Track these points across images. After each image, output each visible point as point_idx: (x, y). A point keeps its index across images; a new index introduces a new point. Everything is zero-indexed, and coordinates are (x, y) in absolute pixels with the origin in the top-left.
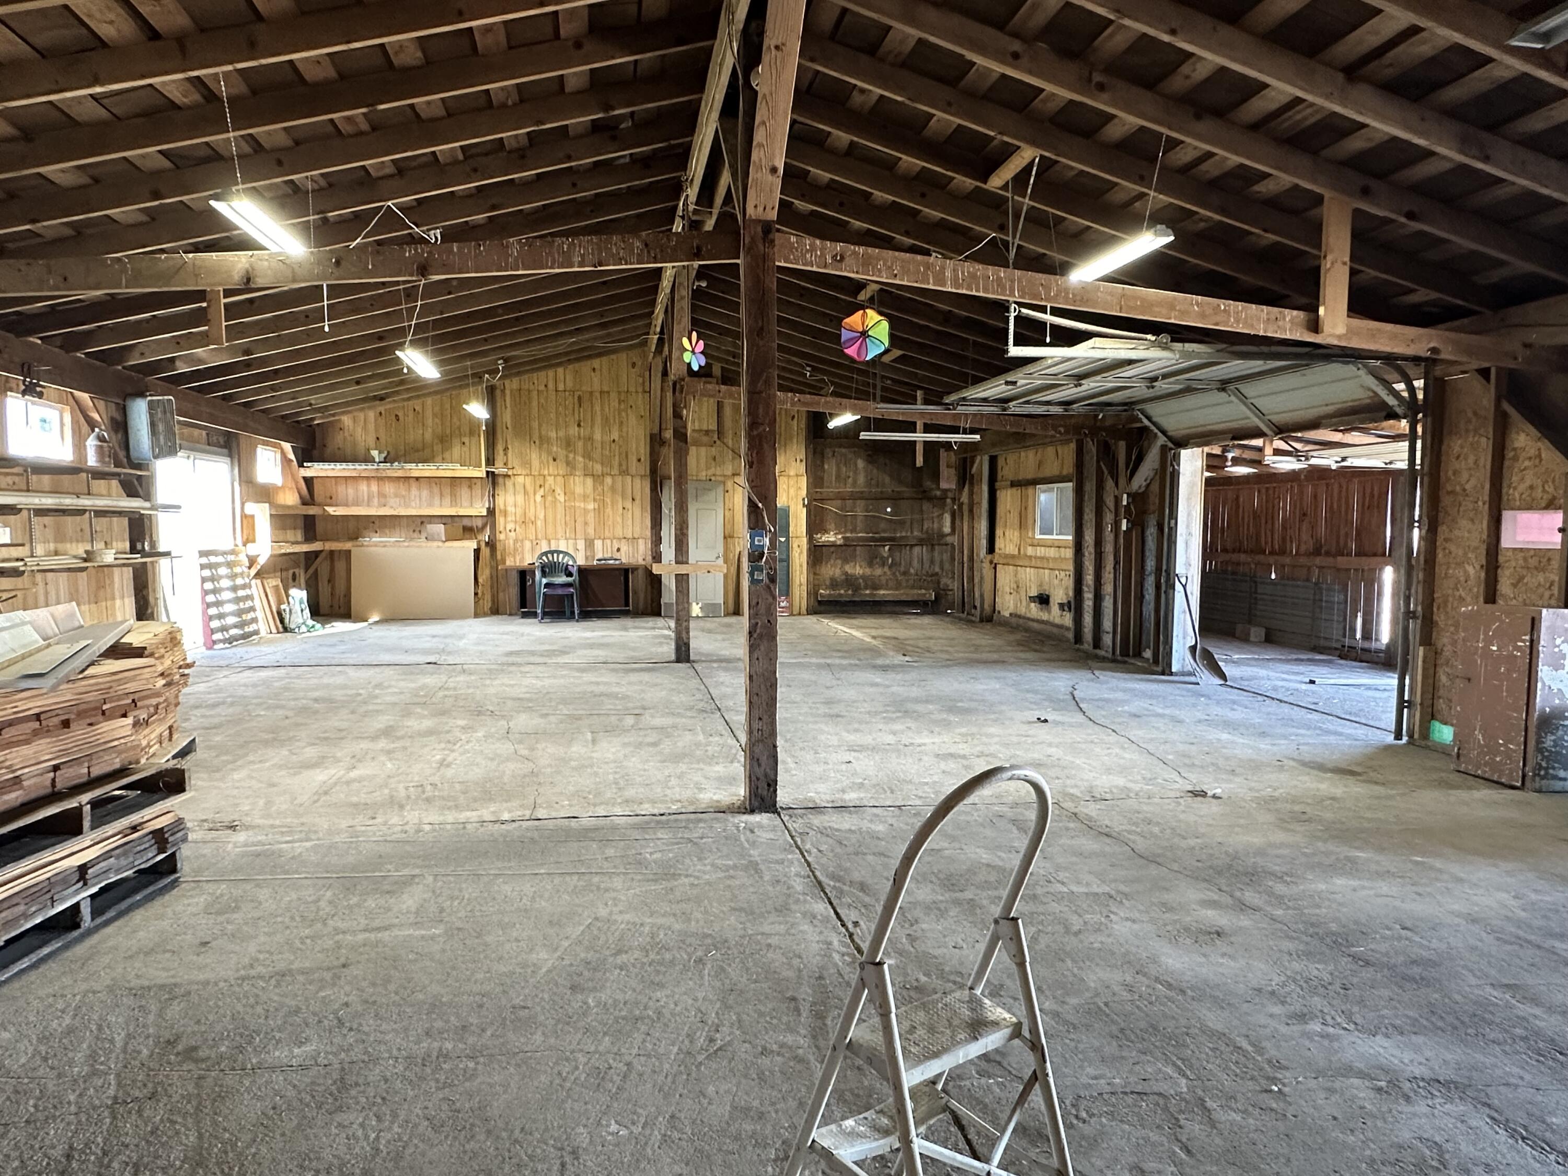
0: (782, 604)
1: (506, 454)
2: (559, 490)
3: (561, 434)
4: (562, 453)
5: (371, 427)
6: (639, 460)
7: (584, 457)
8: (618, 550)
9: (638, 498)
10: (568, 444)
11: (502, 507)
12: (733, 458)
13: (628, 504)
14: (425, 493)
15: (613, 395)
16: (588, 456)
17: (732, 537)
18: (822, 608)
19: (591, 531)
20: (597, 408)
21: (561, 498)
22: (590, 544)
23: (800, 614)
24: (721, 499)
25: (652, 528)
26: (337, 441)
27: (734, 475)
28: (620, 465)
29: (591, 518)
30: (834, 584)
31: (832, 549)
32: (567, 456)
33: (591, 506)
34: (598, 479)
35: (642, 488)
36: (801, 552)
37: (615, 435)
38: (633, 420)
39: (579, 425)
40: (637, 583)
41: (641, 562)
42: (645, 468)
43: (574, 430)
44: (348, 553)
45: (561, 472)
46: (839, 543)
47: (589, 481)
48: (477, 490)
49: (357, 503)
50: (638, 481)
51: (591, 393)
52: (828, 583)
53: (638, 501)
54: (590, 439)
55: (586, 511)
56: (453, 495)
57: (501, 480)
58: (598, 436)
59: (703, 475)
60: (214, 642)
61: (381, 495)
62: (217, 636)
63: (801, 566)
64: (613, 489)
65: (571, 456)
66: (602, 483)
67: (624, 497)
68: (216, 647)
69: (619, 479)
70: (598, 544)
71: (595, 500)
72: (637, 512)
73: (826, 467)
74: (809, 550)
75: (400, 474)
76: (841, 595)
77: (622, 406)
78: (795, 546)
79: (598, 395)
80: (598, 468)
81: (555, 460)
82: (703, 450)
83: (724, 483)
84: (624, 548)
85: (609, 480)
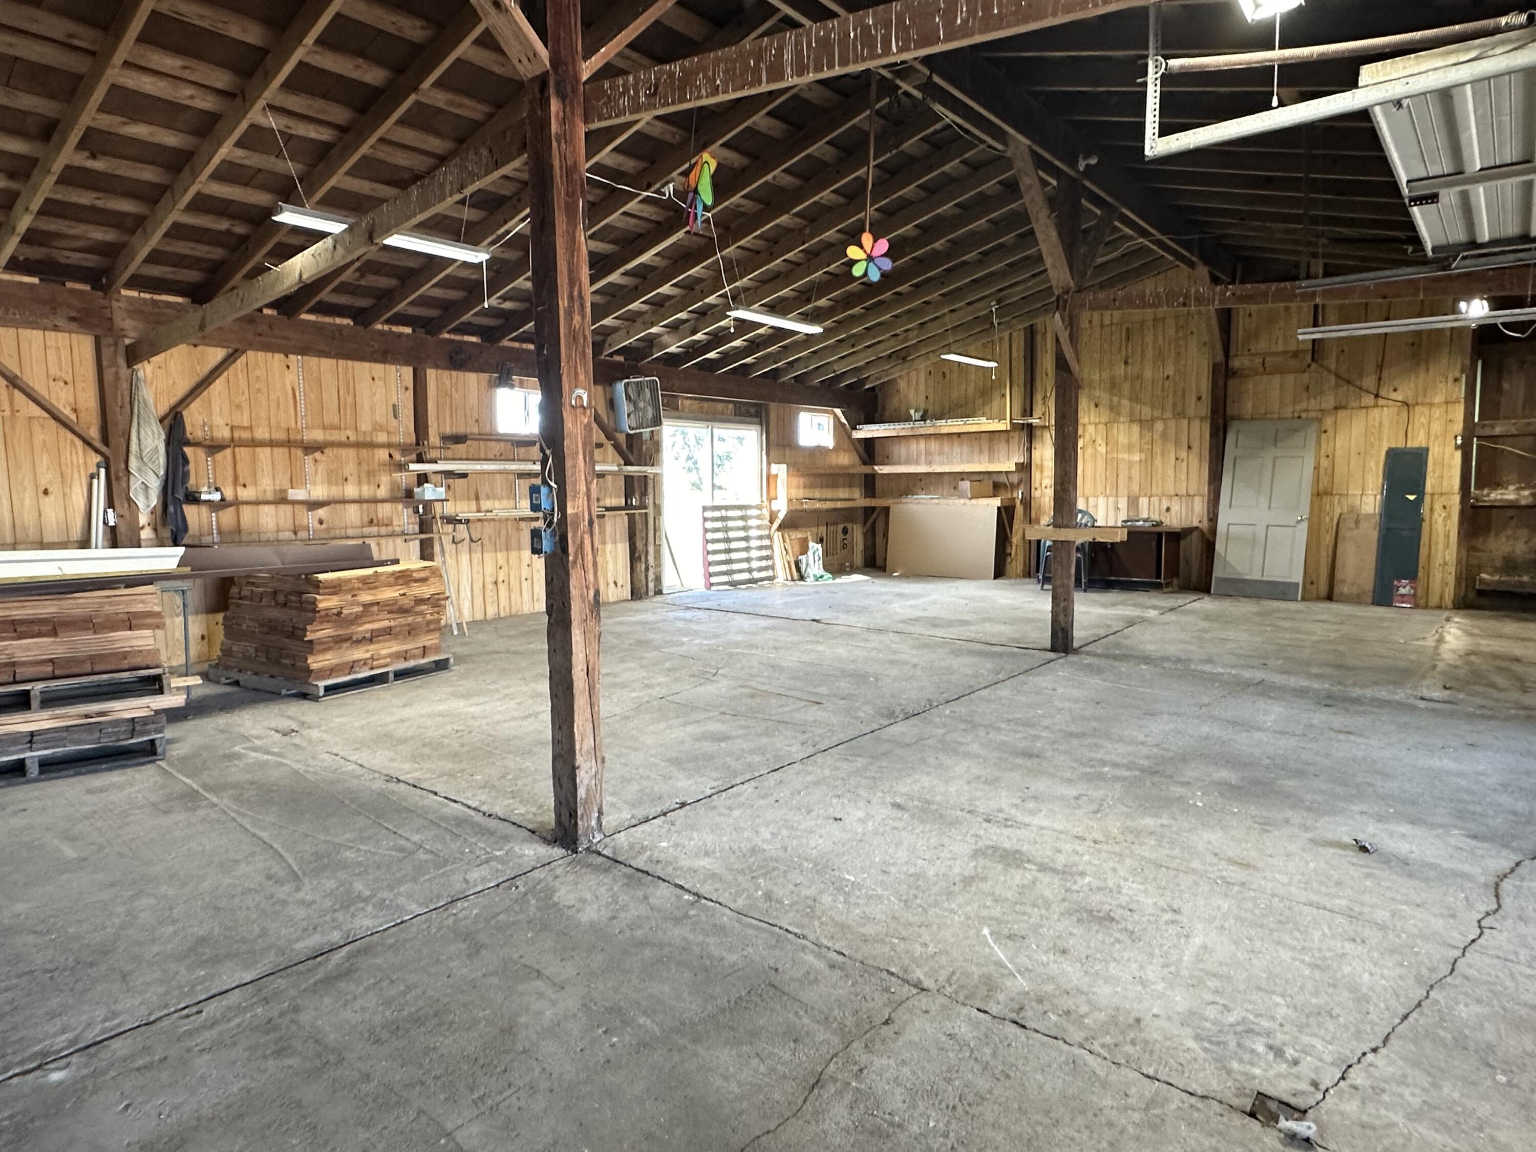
0: (1402, 591)
1: (1044, 404)
2: (1099, 441)
3: (1105, 375)
4: (1104, 397)
5: (922, 387)
6: (1199, 399)
7: (1130, 400)
8: (1168, 509)
9: (1196, 444)
10: (1113, 386)
11: (1039, 462)
12: (1337, 386)
13: (1183, 454)
14: (966, 449)
15: (1171, 322)
16: (1134, 398)
17: (1329, 493)
18: (1485, 601)
19: (1135, 487)
20: (1149, 339)
21: (1102, 449)
22: (1133, 502)
23: (1439, 607)
24: (1312, 444)
25: (1210, 483)
26: (894, 403)
27: (1336, 408)
28: (1175, 405)
29: (1136, 472)
30: (1510, 565)
31: (1510, 513)
32: (1111, 401)
33: (1137, 457)
34: (1146, 424)
35: (1200, 432)
36: (1448, 517)
37: (1170, 370)
38: (1193, 347)
39: (1126, 363)
40: (1191, 549)
41: (1196, 523)
42: (1204, 409)
43: (1120, 370)
44: (887, 510)
45: (1103, 420)
46: (1523, 502)
47: (1136, 428)
48: (1014, 445)
49: (908, 462)
50: (1196, 425)
51: (1143, 323)
52: (1498, 563)
53: (1196, 449)
54: (1139, 377)
55: (1131, 464)
56: (991, 450)
57: (1038, 433)
58: (1148, 373)
59: (1288, 412)
60: (712, 585)
61: (928, 453)
62: (713, 580)
63: (1447, 536)
64: (1164, 436)
65: (1115, 399)
66: (1151, 429)
67: (1177, 443)
68: (713, 588)
69: (1172, 424)
70: (1143, 502)
71: (1141, 451)
72: (1194, 462)
73: (1506, 386)
74: (1462, 513)
75: (931, 431)
76: (1522, 584)
77: (1181, 334)
78: (1438, 507)
79: (1150, 323)
80: (1147, 412)
81: (1096, 406)
82: (1290, 379)
83: (1320, 420)
84: (1176, 507)
85: (1159, 426)
